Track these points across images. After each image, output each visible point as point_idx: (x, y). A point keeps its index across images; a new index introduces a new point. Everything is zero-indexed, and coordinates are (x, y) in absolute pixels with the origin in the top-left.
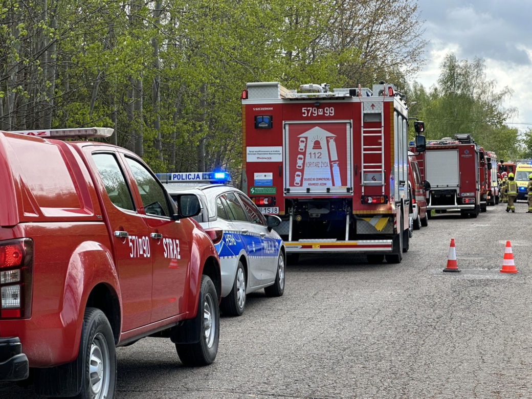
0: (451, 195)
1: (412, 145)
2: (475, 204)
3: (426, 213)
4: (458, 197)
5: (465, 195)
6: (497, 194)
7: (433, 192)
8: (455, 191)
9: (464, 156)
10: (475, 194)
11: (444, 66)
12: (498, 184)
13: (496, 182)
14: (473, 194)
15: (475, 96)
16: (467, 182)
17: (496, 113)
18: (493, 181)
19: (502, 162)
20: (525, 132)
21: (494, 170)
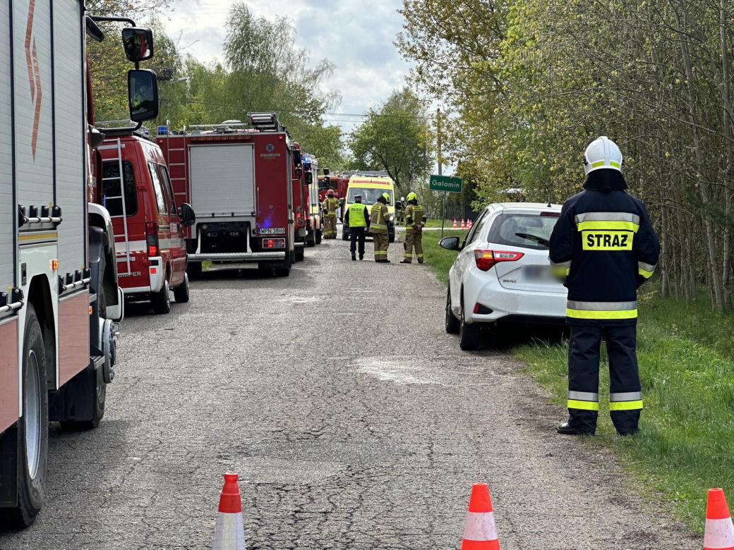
0: (240, 232)
1: (163, 134)
2: (286, 250)
3: (186, 274)
4: (253, 235)
5: (267, 233)
6: (318, 227)
7: (205, 227)
8: (248, 224)
9: (265, 155)
10: (286, 230)
11: (232, 24)
12: (320, 209)
13: (317, 205)
14: (281, 231)
15: (279, 74)
16: (271, 207)
17: (309, 102)
18: (313, 205)
19: (326, 172)
20: (351, 132)
21: (313, 188)
